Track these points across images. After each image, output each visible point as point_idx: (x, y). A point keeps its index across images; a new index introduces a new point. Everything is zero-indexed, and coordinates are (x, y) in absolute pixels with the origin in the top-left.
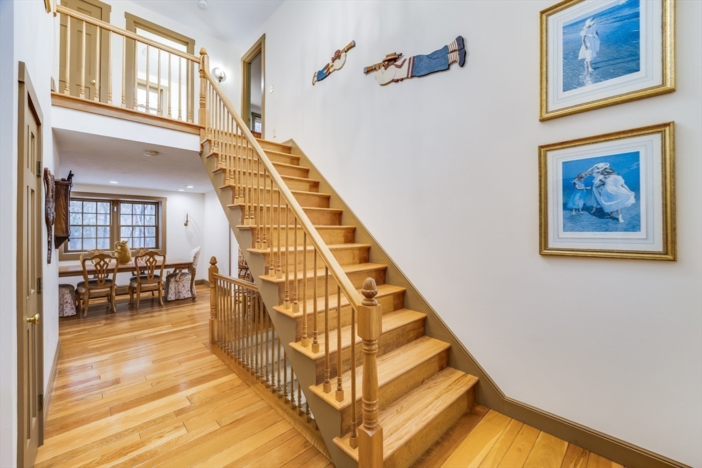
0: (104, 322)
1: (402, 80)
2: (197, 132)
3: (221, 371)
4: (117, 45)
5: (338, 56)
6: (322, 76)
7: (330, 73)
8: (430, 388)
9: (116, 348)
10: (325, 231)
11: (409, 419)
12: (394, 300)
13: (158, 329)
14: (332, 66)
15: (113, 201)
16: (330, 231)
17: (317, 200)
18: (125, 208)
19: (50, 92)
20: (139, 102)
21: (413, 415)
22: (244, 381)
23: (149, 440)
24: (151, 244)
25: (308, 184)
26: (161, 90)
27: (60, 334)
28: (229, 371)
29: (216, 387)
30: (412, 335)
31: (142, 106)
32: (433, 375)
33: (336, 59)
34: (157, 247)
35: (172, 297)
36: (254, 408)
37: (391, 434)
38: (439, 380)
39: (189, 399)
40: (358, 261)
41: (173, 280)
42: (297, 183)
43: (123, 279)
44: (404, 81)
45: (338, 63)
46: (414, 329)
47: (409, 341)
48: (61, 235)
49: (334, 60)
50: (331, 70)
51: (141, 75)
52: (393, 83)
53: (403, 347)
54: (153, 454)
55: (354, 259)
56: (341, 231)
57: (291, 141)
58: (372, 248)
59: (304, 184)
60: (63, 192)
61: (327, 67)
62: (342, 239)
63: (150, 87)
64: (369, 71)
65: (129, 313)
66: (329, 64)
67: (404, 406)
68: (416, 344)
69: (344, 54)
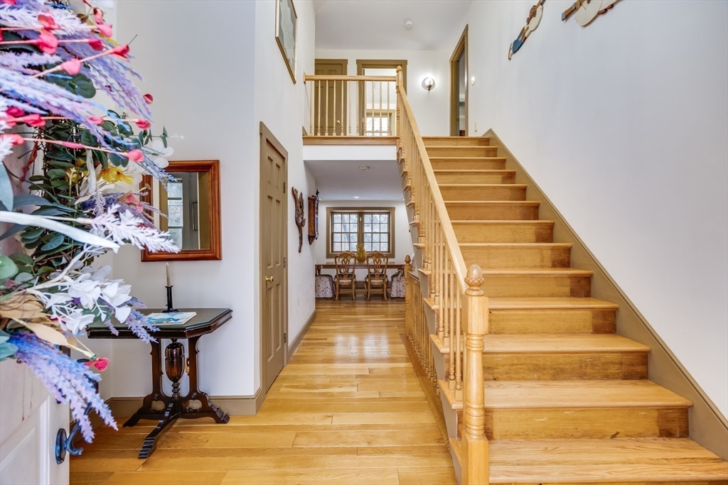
0: (345, 305)
1: (612, 6)
2: (393, 142)
3: (402, 358)
4: (353, 89)
5: (533, 13)
6: (517, 46)
7: (526, 38)
8: (623, 447)
9: (344, 323)
10: (507, 226)
11: (557, 463)
12: (593, 318)
13: (374, 316)
14: (528, 28)
15: (359, 213)
16: (514, 226)
17: (508, 193)
18: (367, 218)
19: (302, 136)
20: (368, 130)
21: (567, 462)
22: (416, 371)
23: (333, 386)
24: (384, 248)
25: (500, 176)
26: (390, 114)
27: (316, 308)
28: (408, 360)
29: (392, 369)
30: (613, 370)
31: (369, 132)
32: (640, 435)
33: (531, 18)
34: (389, 251)
35: (394, 294)
36: (412, 395)
37: (518, 465)
38: (649, 446)
39: (370, 370)
40: (550, 265)
41: (395, 279)
42: (486, 176)
43: (361, 274)
44: (616, 7)
45: (534, 21)
46: (621, 364)
47: (607, 377)
48: (312, 234)
49: (528, 22)
50: (526, 35)
51: (368, 106)
52: (601, 17)
53: (591, 382)
54: (332, 395)
55: (542, 261)
56: (530, 227)
57: (490, 131)
58: (573, 248)
59: (495, 176)
60: (312, 204)
61: (523, 32)
62: (533, 237)
63: (382, 114)
64: (567, 15)
65: (364, 302)
66: (524, 28)
67: (561, 448)
68: (621, 384)
69: (539, 10)
